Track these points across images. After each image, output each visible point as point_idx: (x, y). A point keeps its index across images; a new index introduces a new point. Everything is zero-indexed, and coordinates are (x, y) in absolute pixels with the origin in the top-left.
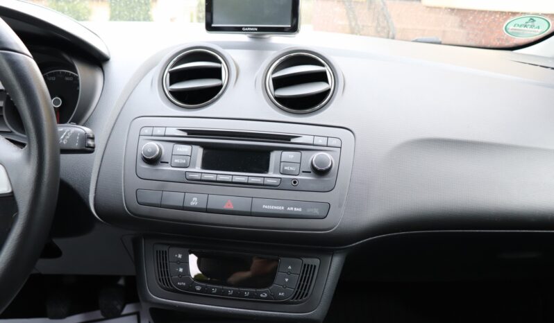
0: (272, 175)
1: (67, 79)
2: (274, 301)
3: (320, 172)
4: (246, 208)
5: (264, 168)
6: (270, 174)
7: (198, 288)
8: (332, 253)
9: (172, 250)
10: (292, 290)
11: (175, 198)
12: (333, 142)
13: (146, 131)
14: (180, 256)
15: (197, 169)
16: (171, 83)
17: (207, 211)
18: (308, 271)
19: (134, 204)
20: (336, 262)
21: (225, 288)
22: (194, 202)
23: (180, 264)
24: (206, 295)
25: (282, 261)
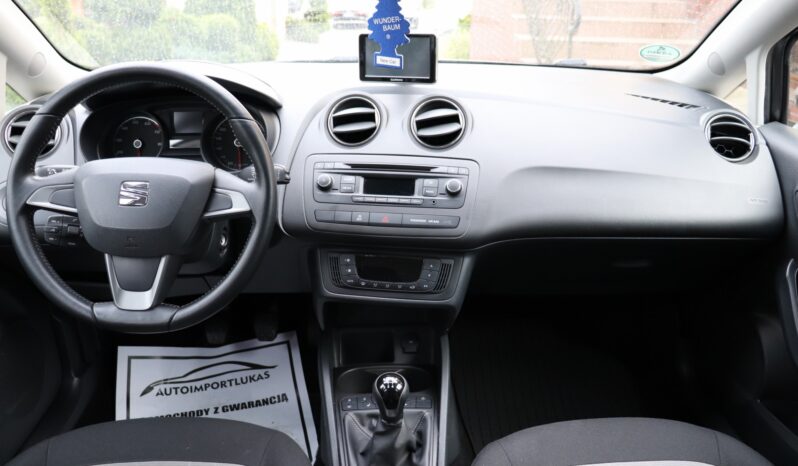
0: (417, 197)
2: (420, 292)
3: (453, 194)
4: (398, 222)
5: (410, 191)
6: (416, 196)
7: (363, 284)
8: (463, 254)
9: (342, 257)
10: (433, 284)
11: (345, 216)
12: (463, 171)
13: (319, 165)
14: (348, 260)
15: (360, 194)
16: (335, 125)
17: (369, 224)
18: (445, 269)
19: (314, 222)
20: (467, 262)
21: (383, 282)
22: (359, 218)
23: (348, 266)
24: (369, 289)
25: (425, 261)
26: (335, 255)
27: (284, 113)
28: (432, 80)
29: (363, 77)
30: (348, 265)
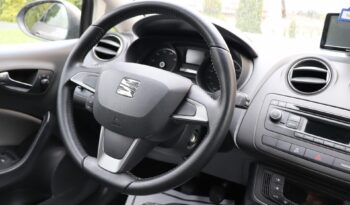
4: (330, 163)
7: (285, 202)
9: (275, 175)
11: (285, 146)
13: (274, 102)
14: (279, 180)
15: (302, 131)
16: (293, 77)
17: (303, 157)
19: (260, 144)
22: (296, 150)
26: (270, 173)
27: (259, 61)
29: (322, 46)
30: (277, 183)
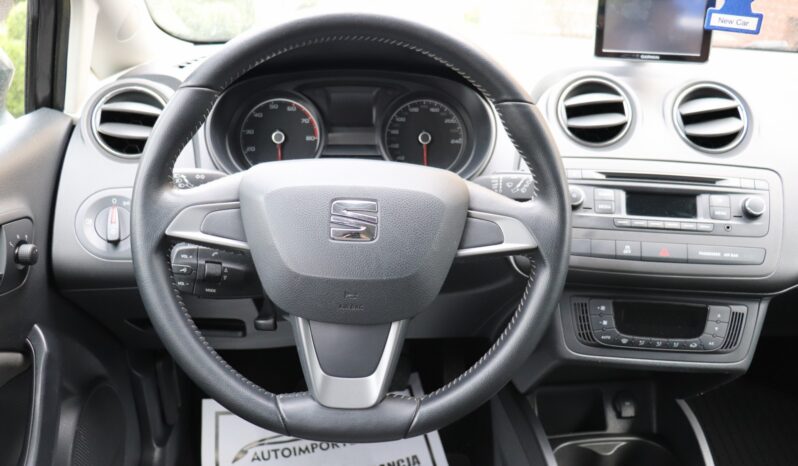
0: (702, 221)
1: (432, 110)
2: (704, 351)
3: (749, 216)
4: (683, 256)
5: (692, 212)
6: (700, 219)
7: (624, 341)
8: (759, 299)
9: (593, 303)
10: (721, 340)
11: (606, 246)
12: (760, 185)
14: (603, 308)
15: (622, 216)
16: (569, 118)
17: (641, 259)
18: (736, 321)
20: (763, 310)
21: (653, 339)
22: (627, 251)
23: (604, 316)
24: (632, 347)
25: (713, 309)
26: (584, 301)
28: (704, 57)
29: (599, 53)
30: (601, 315)
